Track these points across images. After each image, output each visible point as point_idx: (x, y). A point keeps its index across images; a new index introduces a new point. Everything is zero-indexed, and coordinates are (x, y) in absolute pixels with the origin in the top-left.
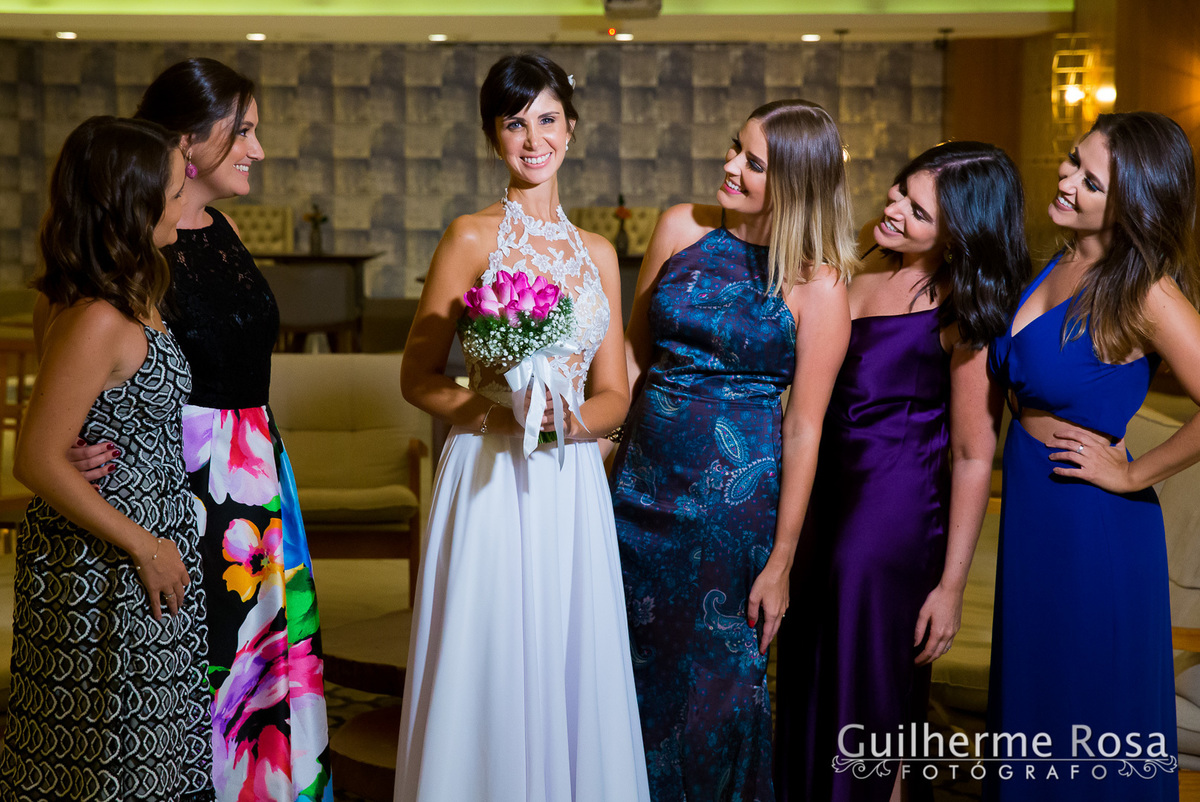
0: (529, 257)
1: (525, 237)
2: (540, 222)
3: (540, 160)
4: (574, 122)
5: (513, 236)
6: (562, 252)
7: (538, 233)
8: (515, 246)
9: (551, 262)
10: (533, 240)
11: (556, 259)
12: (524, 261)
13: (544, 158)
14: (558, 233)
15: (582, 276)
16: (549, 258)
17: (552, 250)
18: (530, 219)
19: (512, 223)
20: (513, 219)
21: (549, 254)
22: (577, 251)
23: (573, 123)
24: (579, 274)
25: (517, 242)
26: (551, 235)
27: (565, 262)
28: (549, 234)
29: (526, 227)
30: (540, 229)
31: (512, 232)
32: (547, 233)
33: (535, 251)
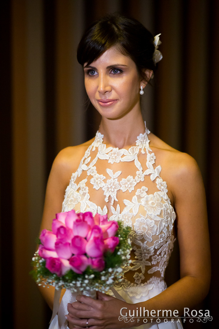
7: (104, 157)
8: (86, 169)
9: (105, 181)
10: (99, 163)
12: (85, 180)
16: (105, 177)
17: (110, 171)
19: (91, 150)
20: (93, 147)
21: (106, 174)
22: (141, 169)
25: (88, 164)
26: (114, 159)
27: (119, 181)
28: (113, 158)
29: (98, 153)
30: (107, 154)
31: (88, 157)
32: (111, 157)
33: (96, 172)
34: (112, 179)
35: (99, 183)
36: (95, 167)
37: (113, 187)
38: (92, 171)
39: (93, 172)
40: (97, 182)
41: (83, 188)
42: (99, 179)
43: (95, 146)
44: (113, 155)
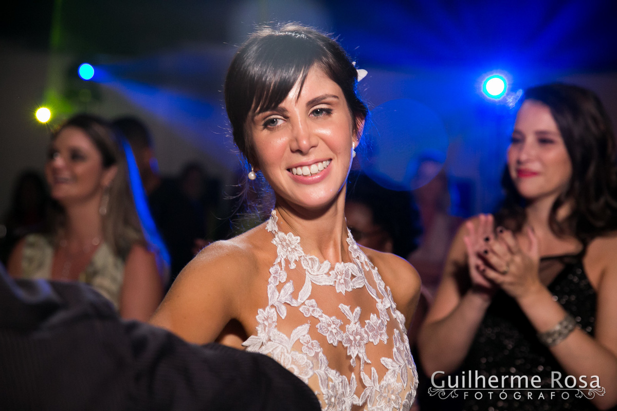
0: (314, 321)
1: (306, 290)
2: (326, 265)
3: (314, 168)
4: (363, 122)
5: (289, 287)
6: (358, 309)
7: (325, 281)
8: (295, 304)
9: (343, 327)
10: (318, 293)
11: (348, 322)
13: (321, 166)
14: (353, 276)
15: (390, 341)
17: (345, 308)
18: (312, 259)
19: (287, 269)
20: (287, 262)
21: (341, 315)
22: (379, 300)
23: (361, 124)
24: (385, 338)
25: (295, 295)
26: (343, 284)
27: (363, 324)
28: (341, 282)
29: (307, 273)
30: (328, 274)
31: (287, 281)
32: (337, 281)
33: (321, 311)
34: (352, 323)
35: (336, 334)
36: (313, 300)
37: (358, 337)
38: (311, 309)
39: (314, 310)
40: (331, 332)
41: (308, 342)
42: (333, 326)
43: (293, 260)
44: (339, 277)
